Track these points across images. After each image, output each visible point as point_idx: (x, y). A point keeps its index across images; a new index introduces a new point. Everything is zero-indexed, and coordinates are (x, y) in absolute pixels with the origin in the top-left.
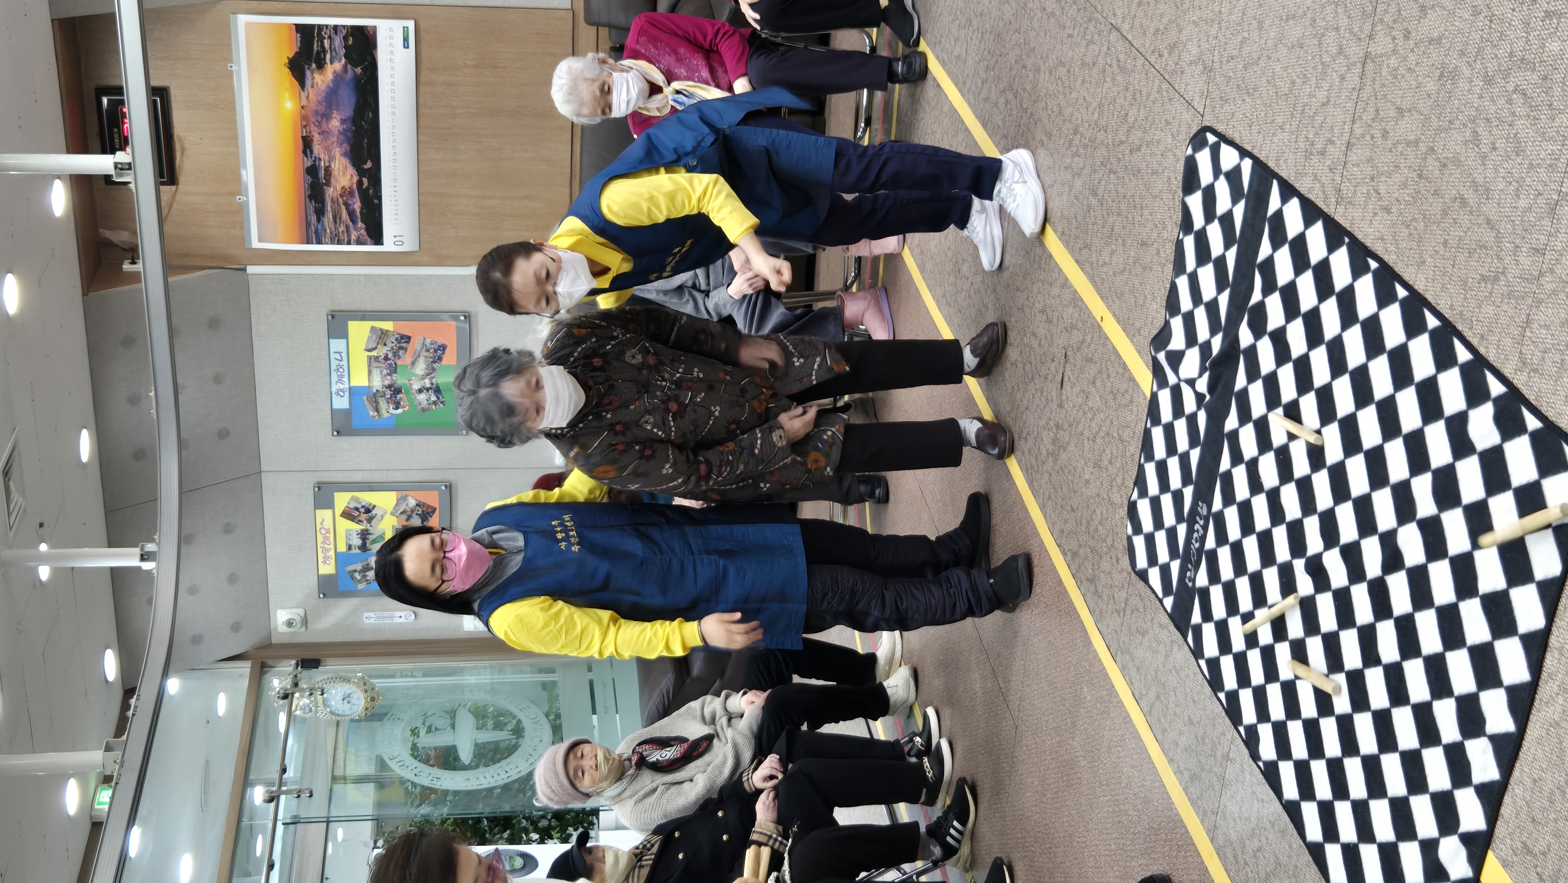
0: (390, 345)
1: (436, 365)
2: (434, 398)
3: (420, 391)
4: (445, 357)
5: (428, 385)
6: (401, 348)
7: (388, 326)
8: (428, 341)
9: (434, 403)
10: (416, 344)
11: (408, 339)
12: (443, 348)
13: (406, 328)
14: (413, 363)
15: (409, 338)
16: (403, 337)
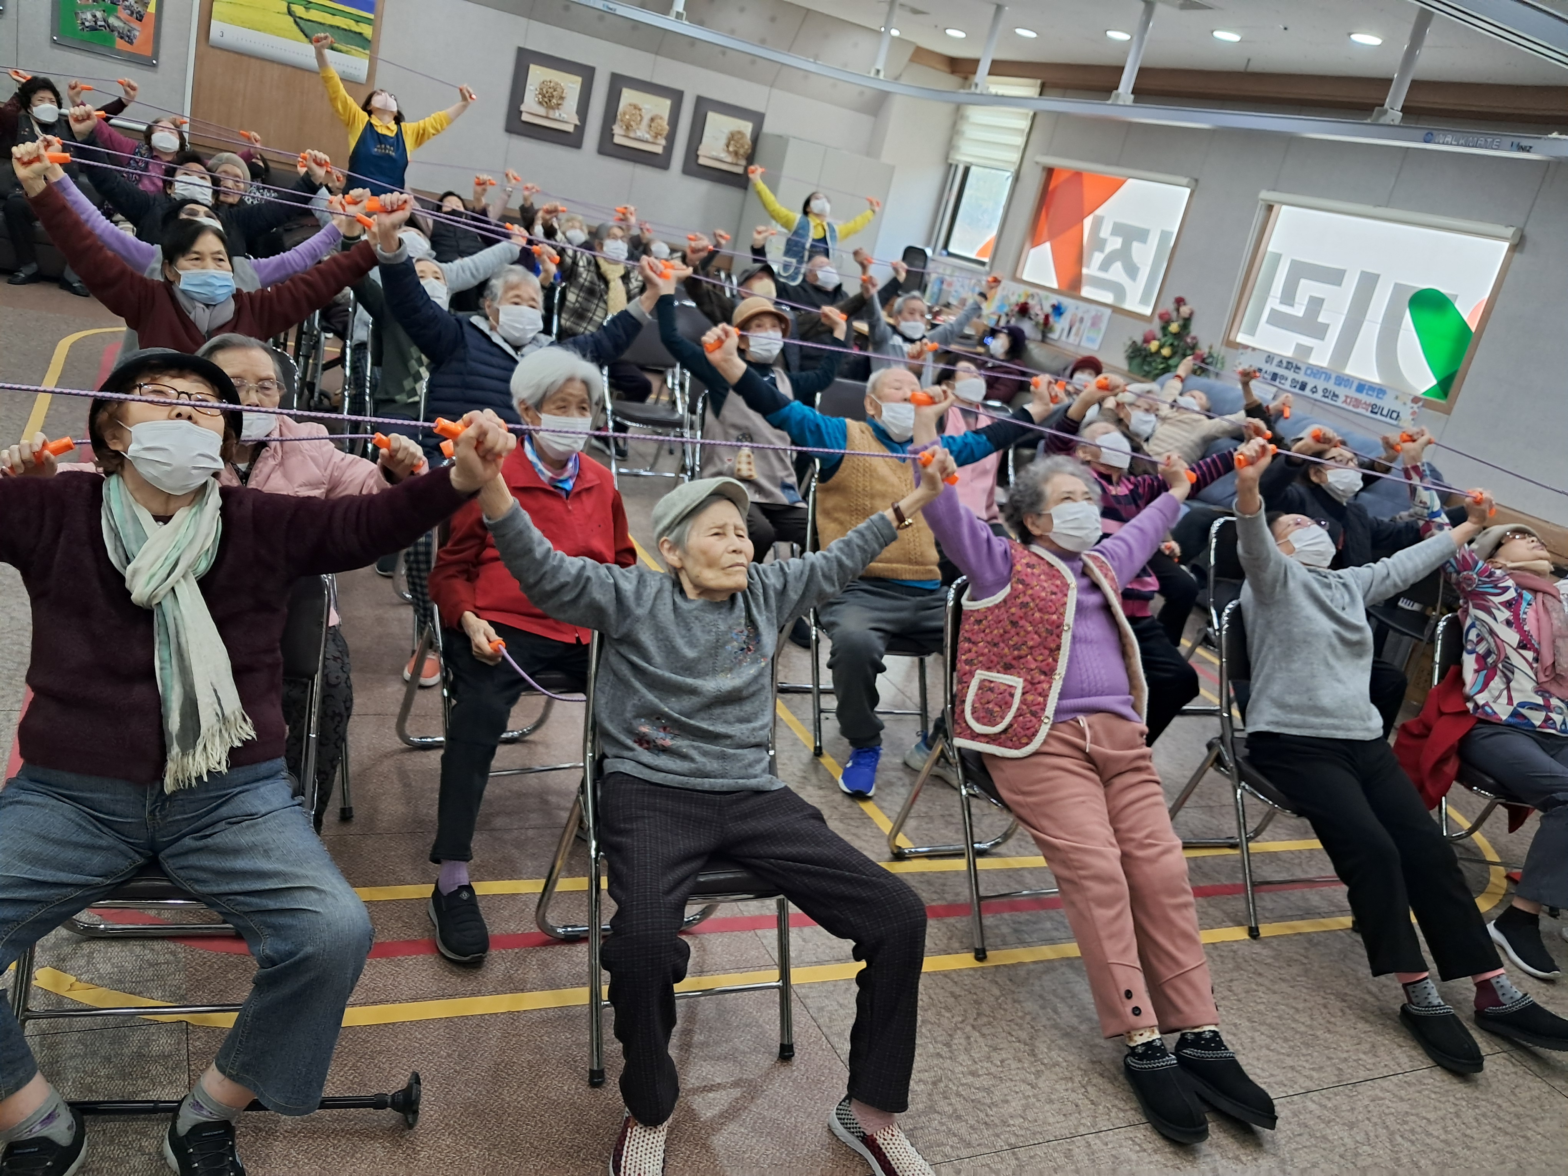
0: (135, 6)
1: (116, 34)
2: (87, 24)
3: (95, 16)
4: (122, 41)
5: (99, 23)
6: (132, 13)
7: (152, 8)
8: (137, 33)
9: (83, 23)
10: (136, 25)
11: (140, 18)
12: (131, 42)
13: (149, 21)
14: (118, 18)
15: (140, 21)
16: (142, 16)
